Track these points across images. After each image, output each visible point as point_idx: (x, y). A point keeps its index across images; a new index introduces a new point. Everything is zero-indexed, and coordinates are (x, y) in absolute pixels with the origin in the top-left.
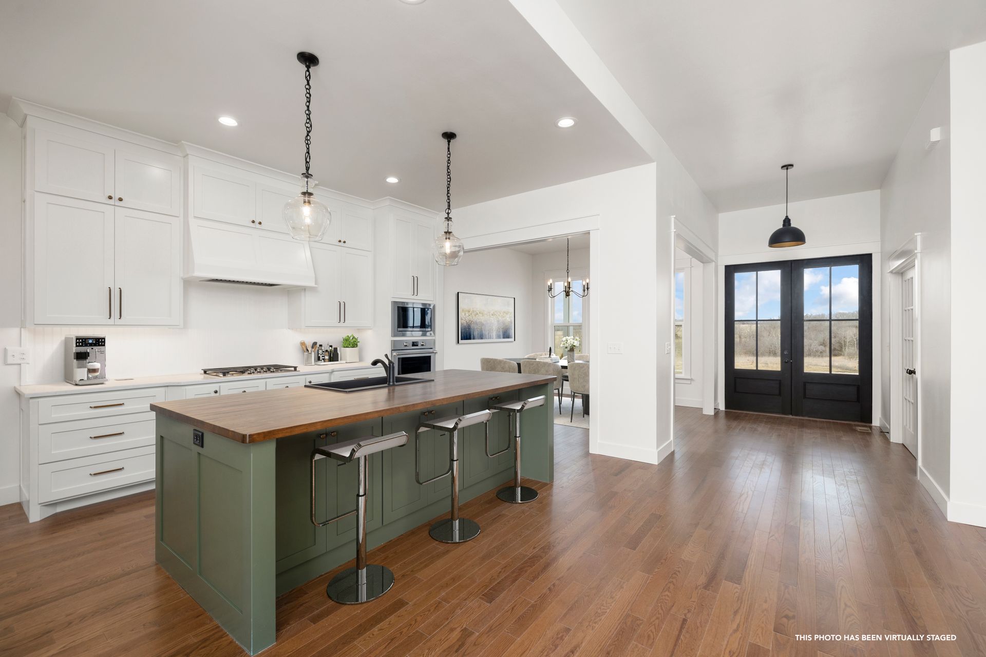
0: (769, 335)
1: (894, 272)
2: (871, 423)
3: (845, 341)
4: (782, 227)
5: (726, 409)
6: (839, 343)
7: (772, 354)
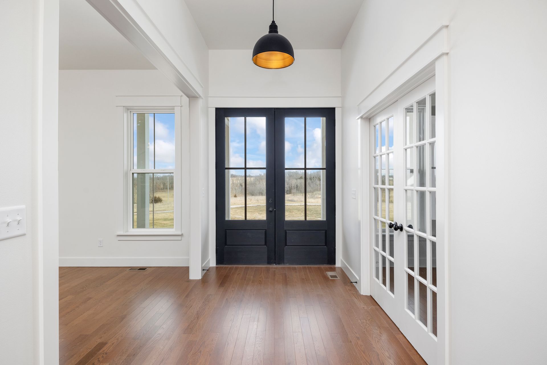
0: (259, 183)
1: (364, 117)
2: (335, 264)
3: (292, 187)
4: (268, 33)
5: (217, 264)
6: (290, 187)
7: (260, 194)
